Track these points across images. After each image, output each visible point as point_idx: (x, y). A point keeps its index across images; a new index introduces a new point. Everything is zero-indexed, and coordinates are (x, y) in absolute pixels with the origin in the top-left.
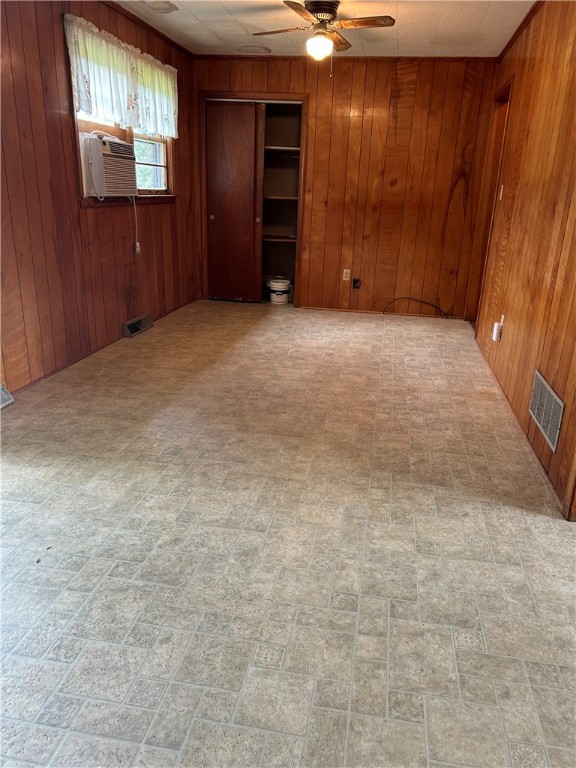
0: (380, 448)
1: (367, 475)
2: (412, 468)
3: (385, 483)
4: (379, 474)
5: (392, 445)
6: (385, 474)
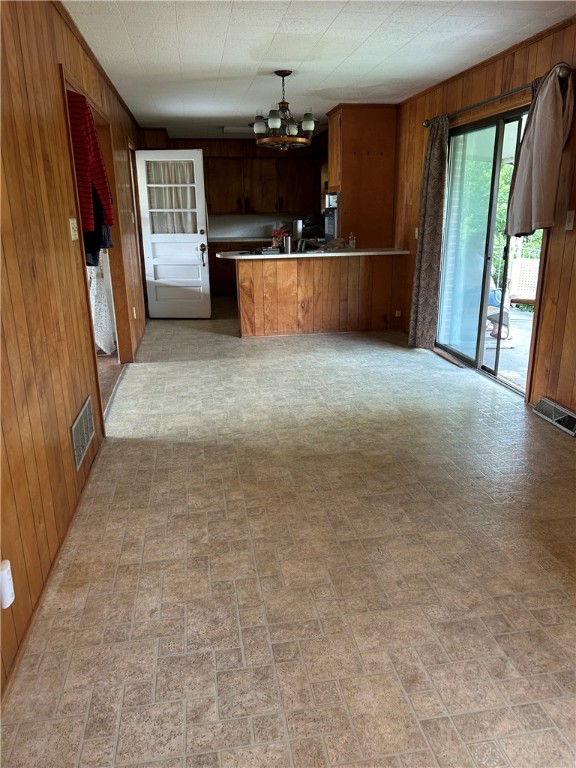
0: (230, 461)
1: (235, 440)
2: (202, 451)
3: (221, 437)
4: (226, 442)
5: (220, 466)
6: (222, 443)
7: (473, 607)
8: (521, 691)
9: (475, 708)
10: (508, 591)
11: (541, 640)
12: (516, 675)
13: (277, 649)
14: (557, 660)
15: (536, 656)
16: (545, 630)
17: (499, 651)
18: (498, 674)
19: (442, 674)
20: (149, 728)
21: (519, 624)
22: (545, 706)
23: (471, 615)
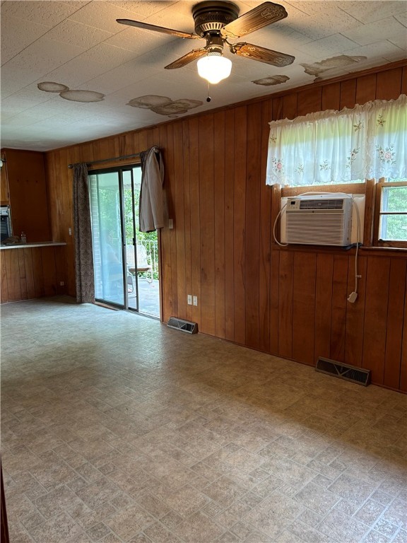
7: (187, 417)
8: (224, 441)
9: (209, 454)
10: (198, 406)
11: (221, 420)
12: (218, 436)
13: (102, 469)
14: (231, 425)
15: (222, 427)
16: (221, 416)
17: (207, 430)
18: (212, 438)
19: (189, 448)
20: (53, 531)
21: (210, 418)
22: (235, 442)
23: (188, 421)
